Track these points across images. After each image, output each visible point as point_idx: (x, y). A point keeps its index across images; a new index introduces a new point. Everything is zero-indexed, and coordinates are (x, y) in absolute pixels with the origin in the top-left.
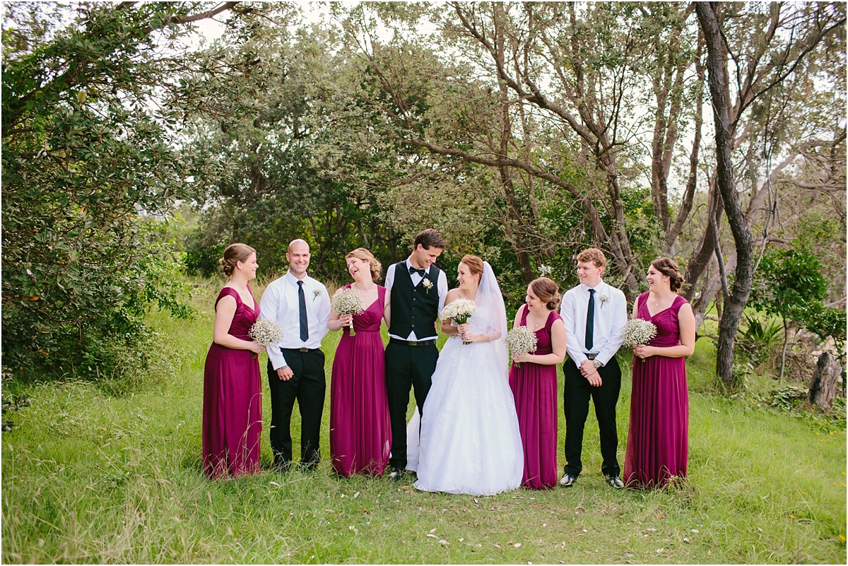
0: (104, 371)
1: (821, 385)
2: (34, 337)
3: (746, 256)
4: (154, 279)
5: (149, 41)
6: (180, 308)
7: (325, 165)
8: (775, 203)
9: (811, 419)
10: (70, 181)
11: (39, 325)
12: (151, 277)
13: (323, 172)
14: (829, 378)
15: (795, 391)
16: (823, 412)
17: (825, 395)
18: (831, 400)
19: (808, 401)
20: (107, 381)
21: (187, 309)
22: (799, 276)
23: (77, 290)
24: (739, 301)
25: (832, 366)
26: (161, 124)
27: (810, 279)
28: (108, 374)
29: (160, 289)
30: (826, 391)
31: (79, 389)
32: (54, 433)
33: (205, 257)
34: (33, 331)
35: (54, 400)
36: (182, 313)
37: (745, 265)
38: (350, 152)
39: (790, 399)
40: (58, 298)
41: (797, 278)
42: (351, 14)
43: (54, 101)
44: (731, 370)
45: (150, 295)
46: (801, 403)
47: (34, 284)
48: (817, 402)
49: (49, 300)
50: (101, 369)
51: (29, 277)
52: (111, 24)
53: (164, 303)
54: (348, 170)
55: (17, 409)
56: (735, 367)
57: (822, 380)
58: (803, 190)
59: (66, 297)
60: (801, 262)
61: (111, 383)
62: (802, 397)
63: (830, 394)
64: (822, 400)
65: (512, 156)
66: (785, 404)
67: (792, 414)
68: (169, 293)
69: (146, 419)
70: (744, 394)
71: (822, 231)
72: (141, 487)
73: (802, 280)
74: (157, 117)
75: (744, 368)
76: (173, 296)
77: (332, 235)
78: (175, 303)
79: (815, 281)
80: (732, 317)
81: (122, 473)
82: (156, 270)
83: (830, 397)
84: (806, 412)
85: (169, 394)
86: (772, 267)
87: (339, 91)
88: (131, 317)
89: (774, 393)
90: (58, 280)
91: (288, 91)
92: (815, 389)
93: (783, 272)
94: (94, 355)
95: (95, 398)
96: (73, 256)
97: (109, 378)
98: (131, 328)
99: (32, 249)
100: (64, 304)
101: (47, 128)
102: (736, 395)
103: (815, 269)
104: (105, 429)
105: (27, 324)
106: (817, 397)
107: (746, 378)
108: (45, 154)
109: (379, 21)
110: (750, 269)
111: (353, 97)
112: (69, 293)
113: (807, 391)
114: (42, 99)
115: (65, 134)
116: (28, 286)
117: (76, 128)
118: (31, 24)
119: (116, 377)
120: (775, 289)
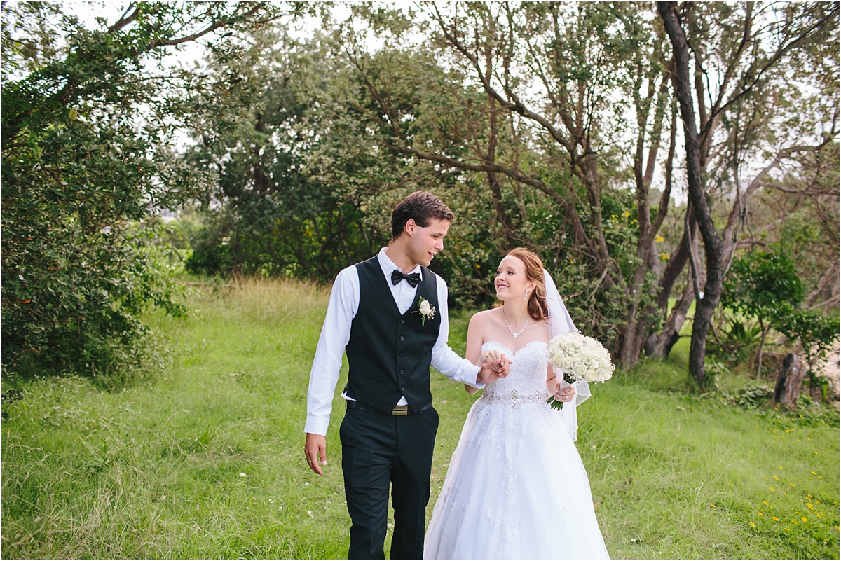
0: (100, 368)
1: (785, 384)
2: (26, 337)
3: (716, 260)
4: (149, 280)
5: (136, 63)
6: (175, 307)
7: (315, 171)
8: (745, 209)
9: (774, 416)
10: (60, 194)
11: (32, 326)
12: (146, 278)
13: (314, 177)
14: (793, 378)
15: (763, 390)
16: (786, 410)
17: (789, 394)
18: (796, 399)
19: (773, 400)
20: (102, 377)
21: (181, 308)
22: (774, 279)
23: (65, 295)
24: (709, 303)
25: (796, 366)
26: (146, 140)
27: (785, 282)
28: (104, 370)
29: (154, 288)
30: (790, 391)
31: (75, 384)
32: (47, 425)
33: (210, 256)
34: (26, 331)
35: (50, 394)
36: (177, 312)
37: (715, 269)
38: (339, 159)
39: (757, 398)
40: (48, 301)
41: (772, 281)
42: (341, 26)
43: (47, 119)
44: (702, 369)
45: (147, 295)
46: (767, 402)
47: (25, 289)
48: (782, 401)
49: (40, 302)
50: (97, 365)
51: (21, 281)
52: (102, 47)
53: (160, 303)
54: (338, 175)
55: (11, 402)
56: (707, 366)
57: (787, 380)
58: (788, 195)
59: (55, 299)
60: (776, 266)
61: (106, 379)
62: (768, 396)
63: (795, 393)
64: (786, 399)
65: (499, 161)
66: (751, 402)
67: (757, 412)
68: (164, 294)
69: (133, 412)
70: (714, 393)
71: (803, 235)
72: (118, 473)
73: (778, 283)
74: (143, 134)
75: (715, 367)
76: (167, 296)
77: (333, 235)
78: (170, 302)
79: (791, 284)
80: (703, 319)
81: (102, 461)
82: (151, 272)
83: (795, 396)
84: (770, 411)
85: (158, 390)
86: (749, 270)
87: (330, 99)
88: (128, 316)
89: (742, 392)
90: (48, 285)
91: (290, 95)
92: (780, 389)
93: (759, 275)
94: (91, 353)
95: (90, 392)
96: (63, 263)
97: (104, 374)
98: (128, 327)
99: (27, 256)
100: (54, 307)
101: (41, 144)
102: (706, 394)
103: (790, 271)
104: (94, 421)
105: (20, 324)
106: (782, 396)
107: (717, 378)
108: (39, 168)
109: (371, 32)
110: (720, 273)
111: (343, 105)
112: (58, 297)
113: (773, 391)
114: (36, 117)
115: (56, 152)
116: (20, 290)
117: (66, 146)
118: (38, 33)
119: (110, 373)
120: (752, 291)
